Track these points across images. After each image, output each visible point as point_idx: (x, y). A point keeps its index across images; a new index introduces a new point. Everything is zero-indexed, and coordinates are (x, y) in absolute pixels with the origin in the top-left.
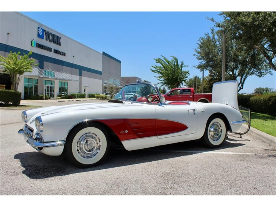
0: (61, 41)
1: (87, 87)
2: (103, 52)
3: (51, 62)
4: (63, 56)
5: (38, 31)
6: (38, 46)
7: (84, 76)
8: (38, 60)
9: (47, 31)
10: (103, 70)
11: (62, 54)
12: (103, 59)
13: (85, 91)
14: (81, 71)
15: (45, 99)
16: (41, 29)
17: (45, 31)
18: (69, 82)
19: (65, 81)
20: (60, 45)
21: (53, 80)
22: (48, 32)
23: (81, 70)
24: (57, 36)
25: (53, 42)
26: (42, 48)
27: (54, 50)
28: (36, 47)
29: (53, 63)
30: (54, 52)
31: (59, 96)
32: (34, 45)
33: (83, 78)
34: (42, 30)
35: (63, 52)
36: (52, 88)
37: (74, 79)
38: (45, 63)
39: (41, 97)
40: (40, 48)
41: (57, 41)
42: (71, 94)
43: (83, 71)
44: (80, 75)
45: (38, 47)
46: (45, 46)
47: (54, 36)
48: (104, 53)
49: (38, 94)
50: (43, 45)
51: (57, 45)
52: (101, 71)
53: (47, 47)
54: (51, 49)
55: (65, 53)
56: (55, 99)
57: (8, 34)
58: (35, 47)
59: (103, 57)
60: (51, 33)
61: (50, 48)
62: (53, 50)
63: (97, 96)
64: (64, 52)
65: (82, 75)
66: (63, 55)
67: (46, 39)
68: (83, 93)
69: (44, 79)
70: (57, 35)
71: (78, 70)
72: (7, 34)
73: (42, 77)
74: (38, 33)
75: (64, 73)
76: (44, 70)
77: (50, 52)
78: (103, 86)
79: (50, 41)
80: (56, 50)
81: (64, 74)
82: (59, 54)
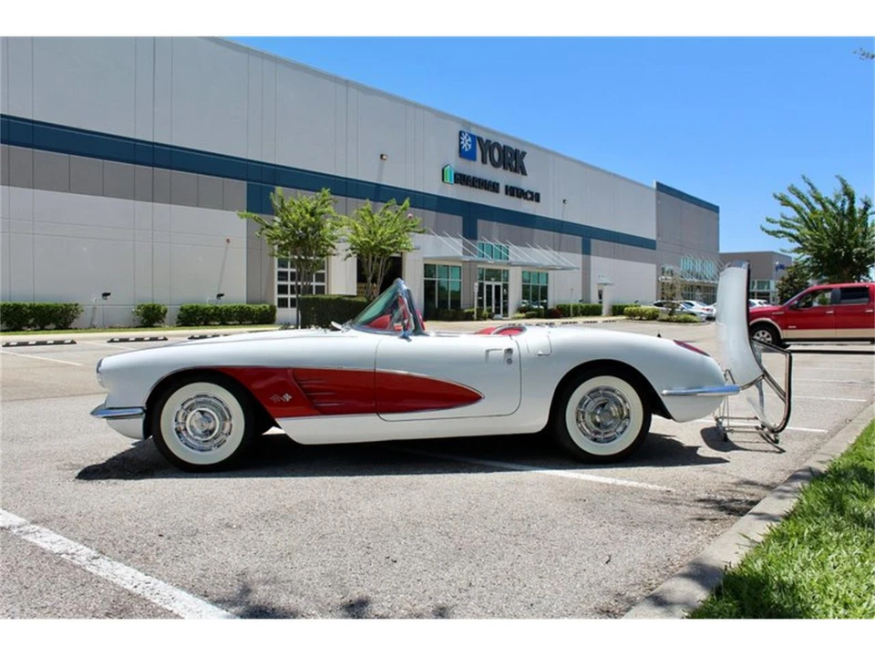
0: (526, 161)
1: (605, 284)
2: (658, 184)
3: (497, 221)
4: (533, 203)
5: (460, 140)
6: (461, 179)
7: (597, 255)
8: (461, 218)
9: (485, 140)
10: (658, 235)
11: (529, 196)
12: (657, 205)
13: (600, 297)
14: (589, 242)
15: (478, 320)
16: (469, 134)
17: (480, 139)
18: (551, 273)
19: (540, 271)
20: (524, 173)
21: (506, 268)
22: (488, 141)
23: (587, 238)
24: (514, 148)
25: (502, 167)
26: (473, 185)
27: (506, 187)
28: (455, 182)
29: (504, 222)
30: (506, 193)
31: (521, 310)
32: (449, 177)
33: (594, 260)
34: (470, 139)
35: (531, 190)
36: (502, 288)
37: (563, 264)
38: (482, 224)
39: (469, 313)
40: (467, 184)
41: (514, 163)
42: (558, 303)
43: (593, 241)
44: (586, 250)
45: (461, 184)
46: (480, 179)
47: (504, 150)
48: (660, 187)
49: (462, 307)
50: (474, 178)
51: (512, 175)
52: (651, 238)
53: (486, 181)
54: (498, 184)
55: (538, 195)
56: (509, 317)
57: (382, 156)
58: (453, 182)
59: (658, 198)
60: (497, 145)
61: (494, 183)
62: (502, 189)
63: (630, 312)
64: (535, 191)
65: (592, 252)
66: (531, 199)
67: (484, 161)
68: (594, 300)
69: (479, 266)
70: (514, 146)
71: (581, 238)
72: (379, 157)
73: (467, 260)
74: (461, 146)
75: (535, 247)
76: (478, 242)
77: (494, 194)
78: (658, 281)
79: (495, 165)
80: (511, 187)
81: (537, 250)
82: (520, 197)
